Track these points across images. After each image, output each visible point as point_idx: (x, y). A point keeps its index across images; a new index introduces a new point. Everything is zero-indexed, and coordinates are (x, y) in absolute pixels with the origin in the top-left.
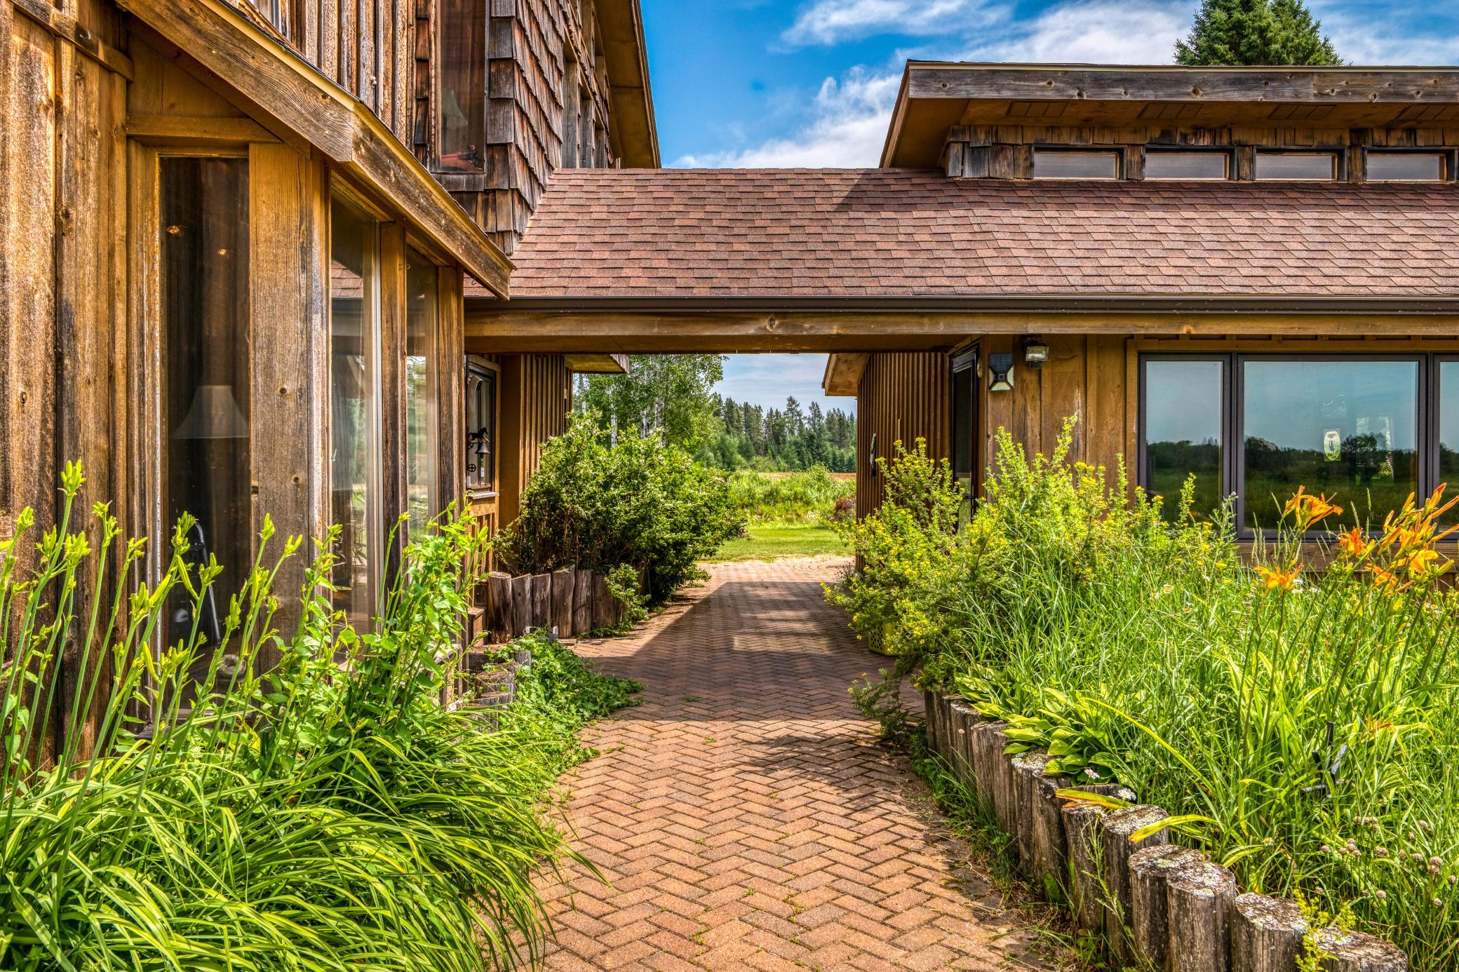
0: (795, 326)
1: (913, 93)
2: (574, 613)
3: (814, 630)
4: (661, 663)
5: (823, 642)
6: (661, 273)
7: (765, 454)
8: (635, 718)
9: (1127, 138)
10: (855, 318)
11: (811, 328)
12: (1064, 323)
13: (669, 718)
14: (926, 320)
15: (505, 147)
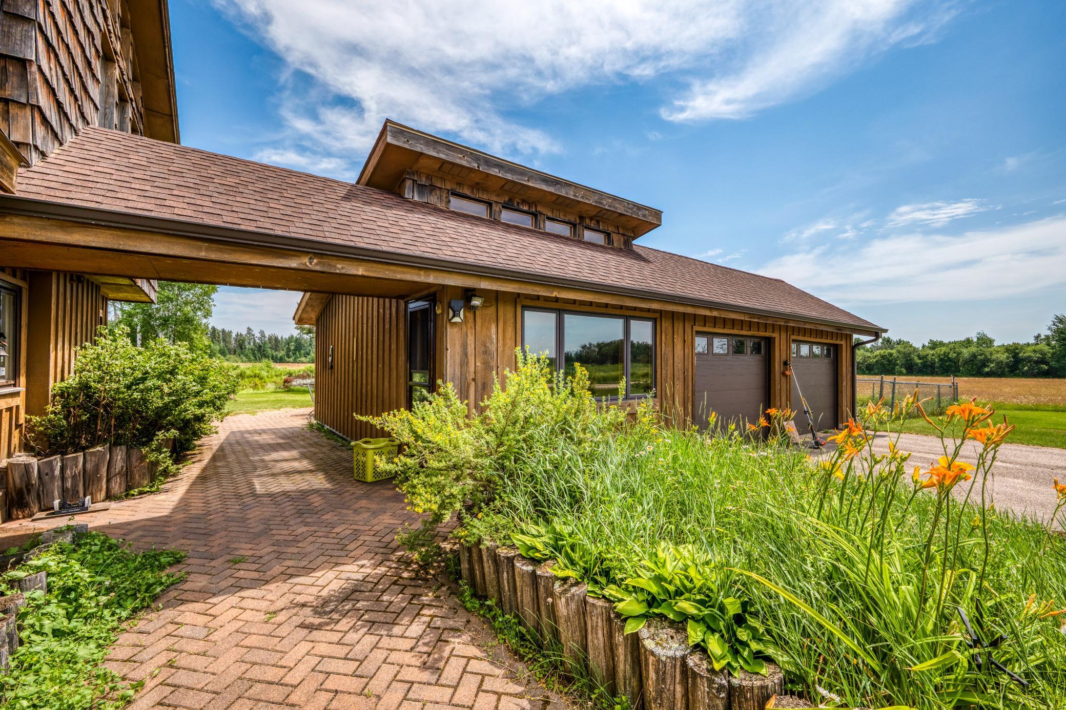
0: (330, 265)
1: (390, 139)
2: (108, 481)
3: (310, 467)
4: (198, 518)
5: (321, 476)
6: (206, 210)
7: (234, 354)
8: (183, 602)
9: (494, 198)
10: (375, 265)
11: (342, 268)
12: (499, 284)
13: (221, 592)
14: (422, 273)
15: (23, 63)
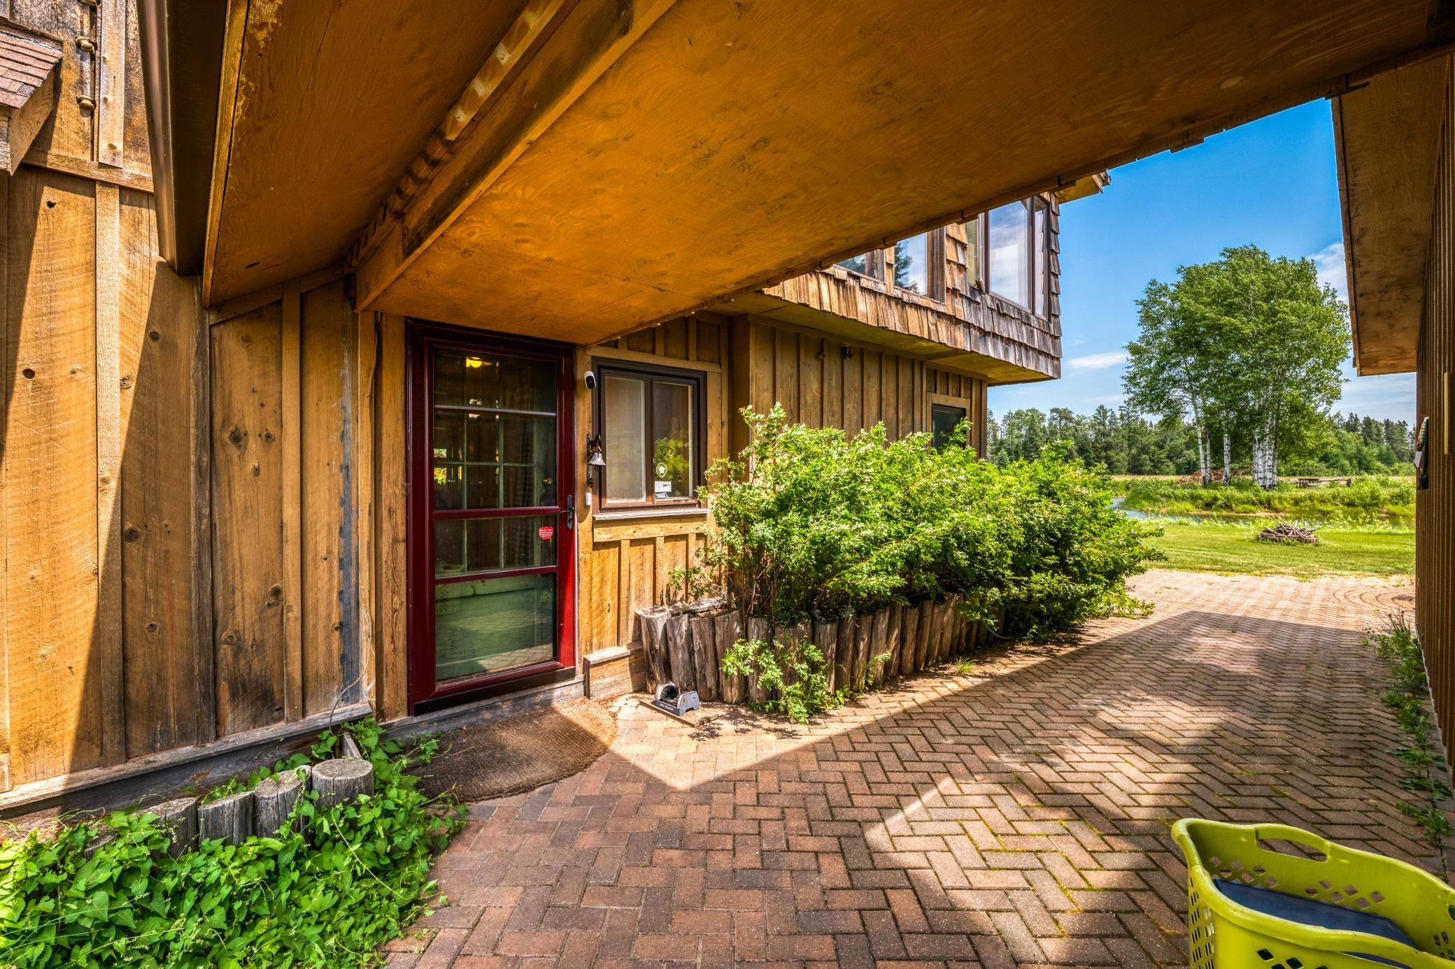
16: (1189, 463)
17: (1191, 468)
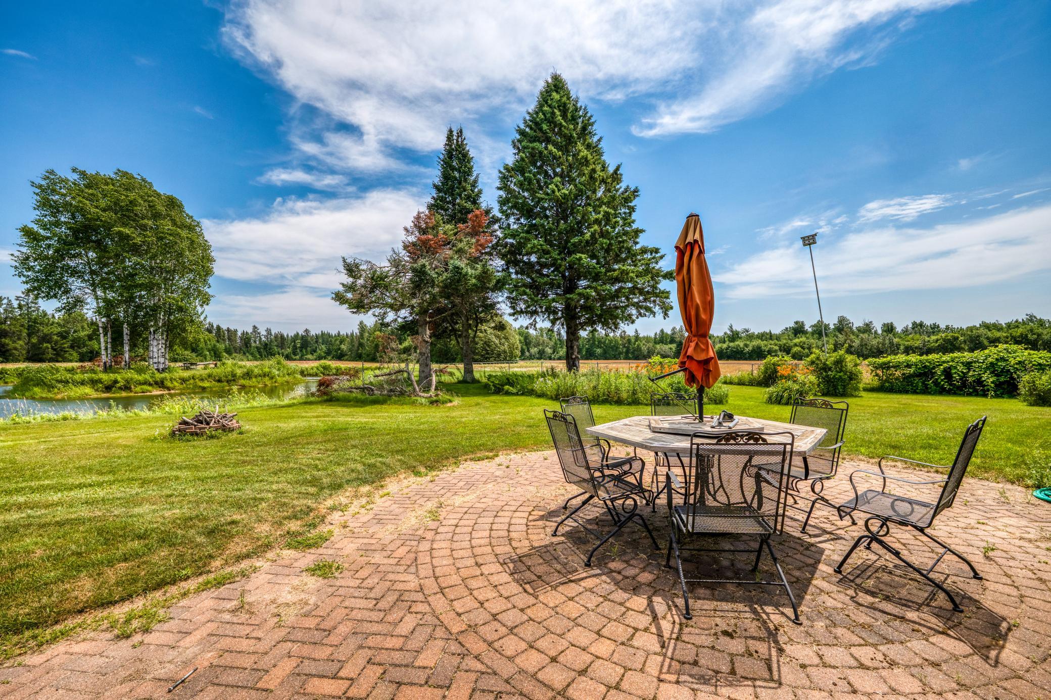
7: (240, 353)
16: (91, 352)
17: (93, 356)
